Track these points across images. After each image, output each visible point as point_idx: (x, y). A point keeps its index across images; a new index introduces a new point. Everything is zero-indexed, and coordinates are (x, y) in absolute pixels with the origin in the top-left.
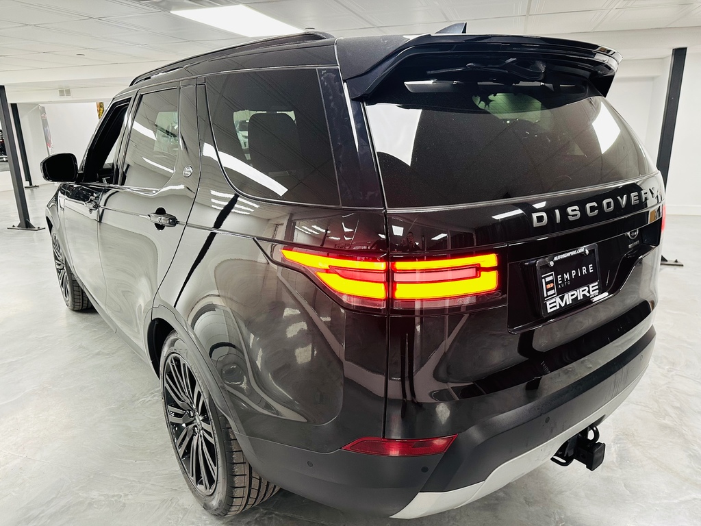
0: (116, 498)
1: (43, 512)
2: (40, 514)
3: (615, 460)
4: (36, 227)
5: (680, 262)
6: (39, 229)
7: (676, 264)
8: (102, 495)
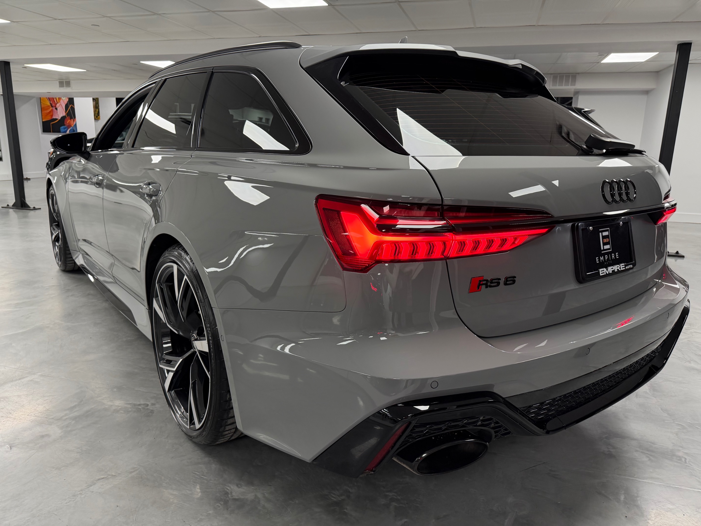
0: (142, 406)
1: (66, 415)
2: (63, 416)
3: (648, 391)
4: (32, 207)
5: (681, 253)
6: (34, 209)
7: (678, 255)
8: (130, 404)
